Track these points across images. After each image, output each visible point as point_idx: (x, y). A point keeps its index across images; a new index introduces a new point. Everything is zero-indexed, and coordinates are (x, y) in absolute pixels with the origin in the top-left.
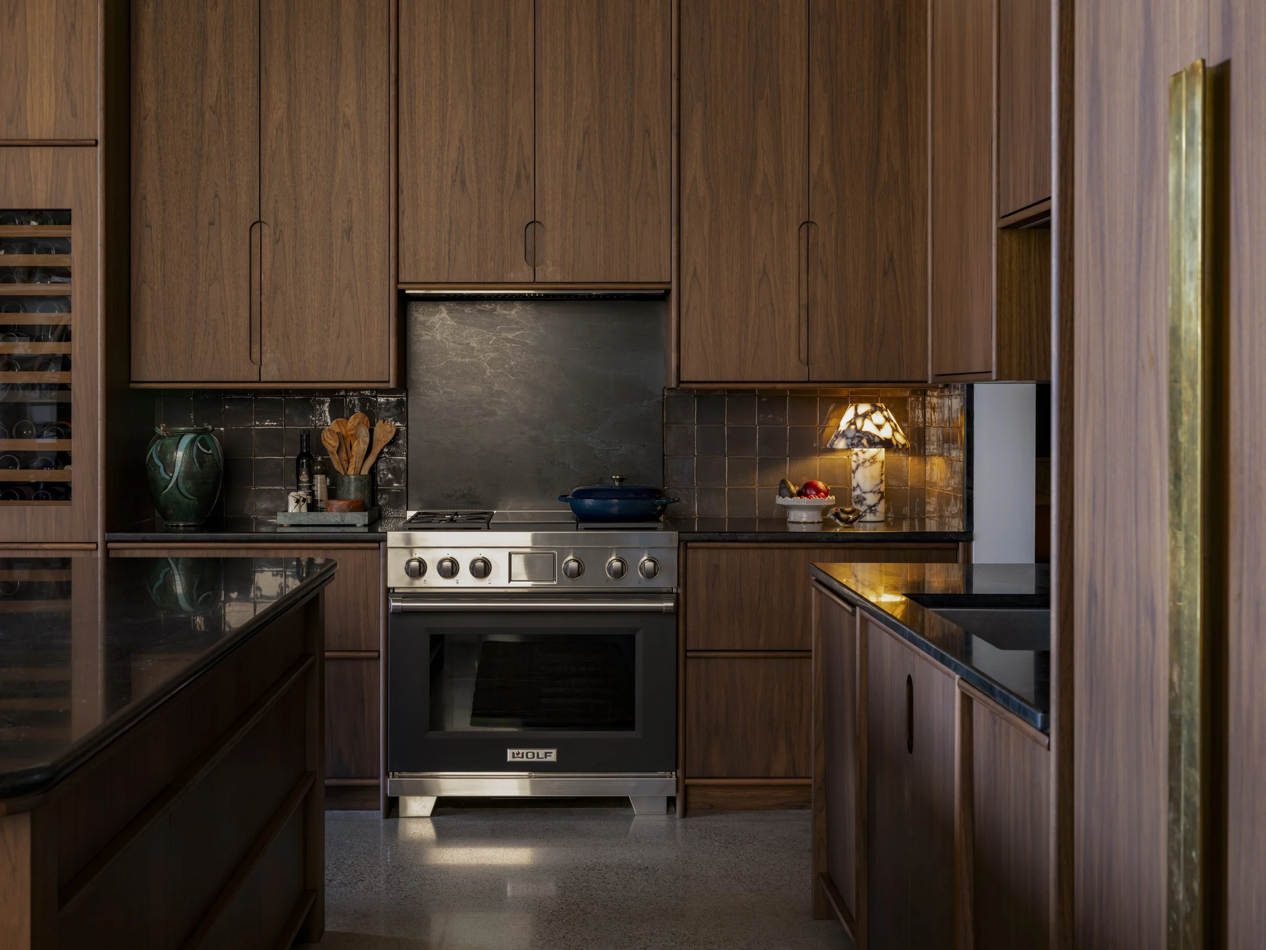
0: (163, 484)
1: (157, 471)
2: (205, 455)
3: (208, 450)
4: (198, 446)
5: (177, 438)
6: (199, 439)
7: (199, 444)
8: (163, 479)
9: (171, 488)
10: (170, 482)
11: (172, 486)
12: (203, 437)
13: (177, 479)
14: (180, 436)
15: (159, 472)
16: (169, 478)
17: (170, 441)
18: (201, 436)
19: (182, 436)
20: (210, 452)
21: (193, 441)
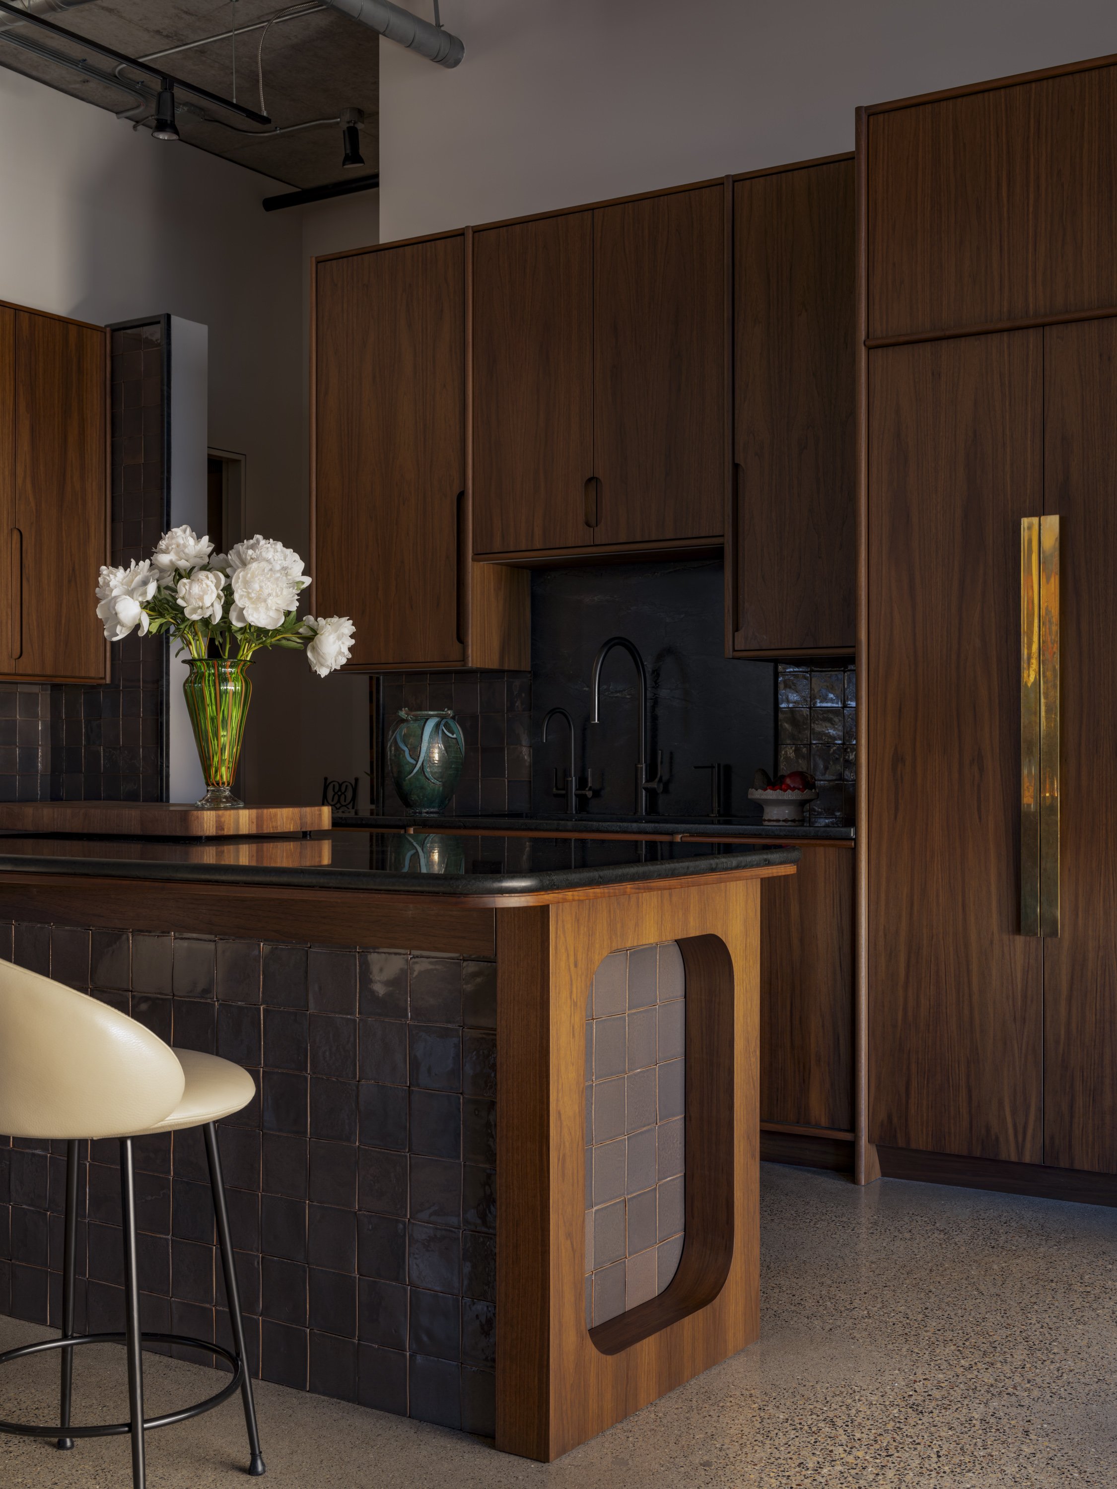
0: (407, 768)
1: (401, 756)
2: (450, 739)
3: (453, 735)
4: (443, 730)
5: (423, 722)
6: (443, 722)
7: (444, 728)
8: (409, 763)
9: (417, 772)
10: (415, 767)
11: (418, 770)
12: (447, 722)
13: (423, 764)
14: (424, 720)
15: (404, 756)
16: (414, 762)
17: (416, 725)
18: (444, 721)
19: (427, 719)
20: (455, 736)
21: (437, 726)
